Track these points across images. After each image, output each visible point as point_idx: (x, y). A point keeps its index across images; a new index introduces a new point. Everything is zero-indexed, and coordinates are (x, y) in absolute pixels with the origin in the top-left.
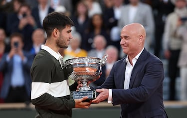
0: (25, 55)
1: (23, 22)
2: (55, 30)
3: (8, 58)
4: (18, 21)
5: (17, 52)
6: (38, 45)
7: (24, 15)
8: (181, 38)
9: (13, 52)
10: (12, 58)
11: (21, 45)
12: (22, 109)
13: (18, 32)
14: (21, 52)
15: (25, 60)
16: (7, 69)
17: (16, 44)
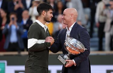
0: (18, 25)
1: (17, 6)
2: (43, 11)
3: (8, 26)
4: (14, 6)
5: (13, 23)
6: (25, 19)
7: (17, 2)
8: (106, 16)
9: (11, 23)
10: (11, 26)
11: (16, 19)
12: (16, 55)
13: (14, 12)
14: (16, 23)
15: (18, 28)
16: (8, 33)
17: (13, 19)
